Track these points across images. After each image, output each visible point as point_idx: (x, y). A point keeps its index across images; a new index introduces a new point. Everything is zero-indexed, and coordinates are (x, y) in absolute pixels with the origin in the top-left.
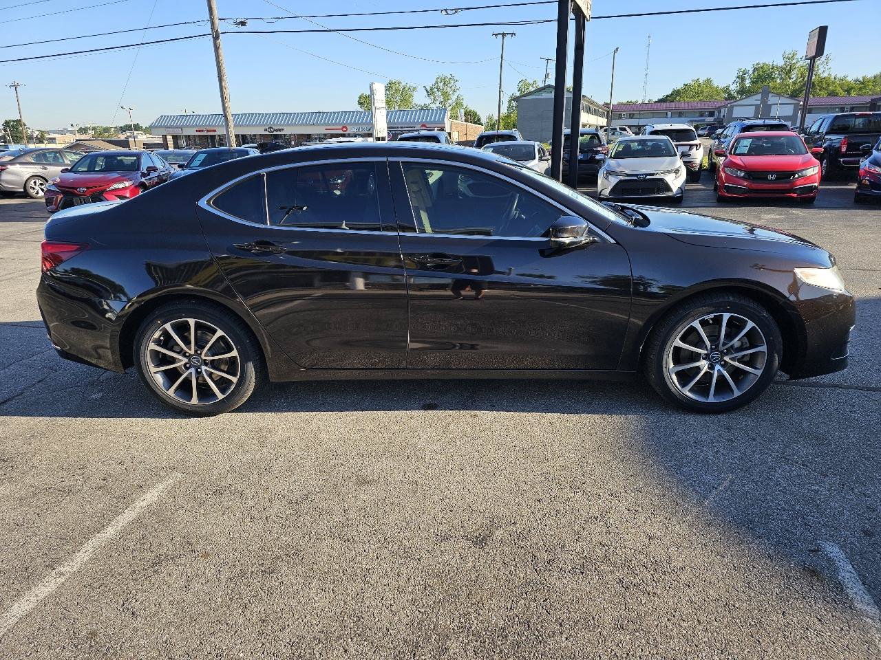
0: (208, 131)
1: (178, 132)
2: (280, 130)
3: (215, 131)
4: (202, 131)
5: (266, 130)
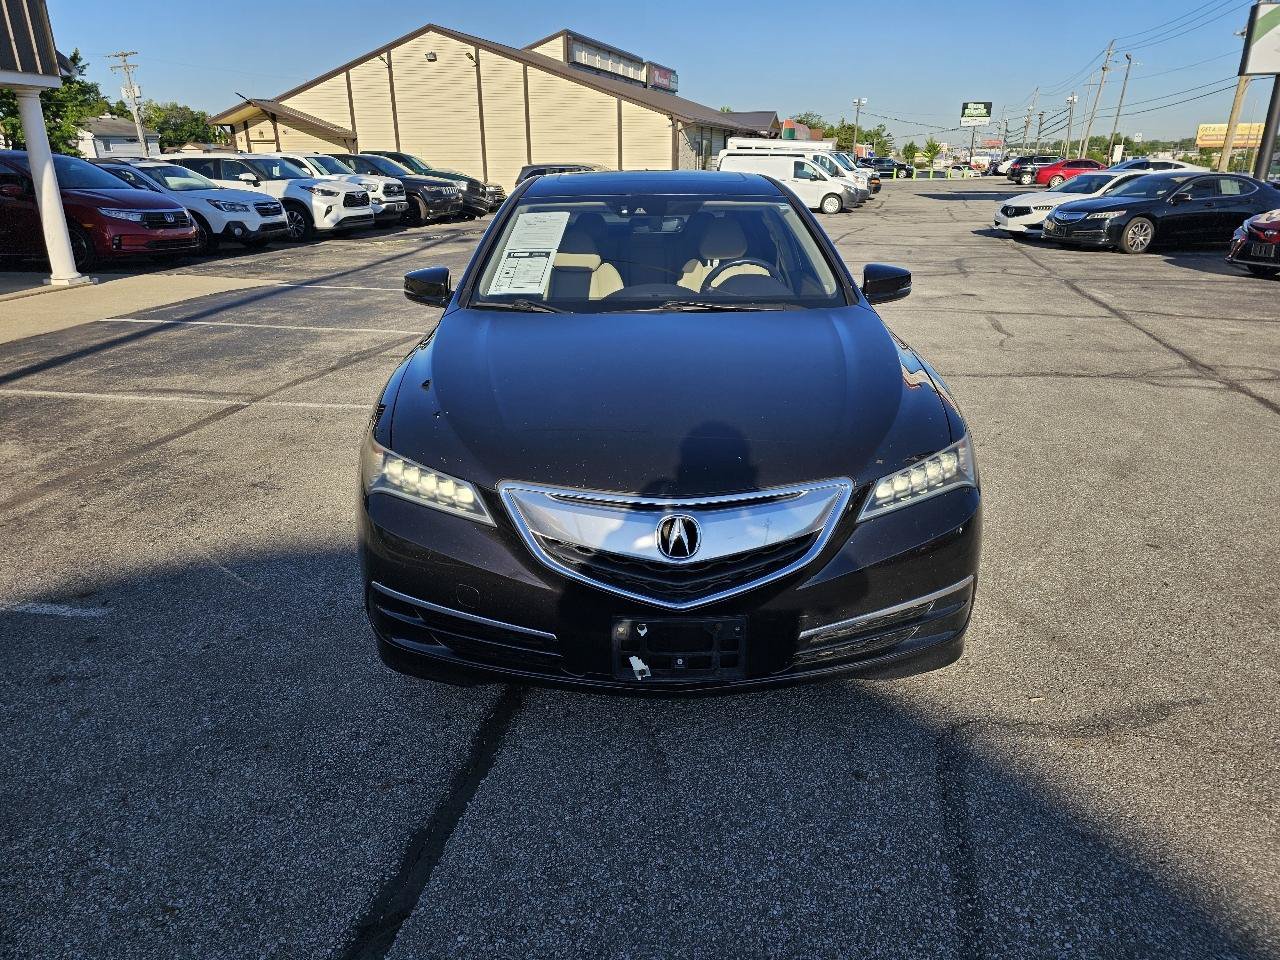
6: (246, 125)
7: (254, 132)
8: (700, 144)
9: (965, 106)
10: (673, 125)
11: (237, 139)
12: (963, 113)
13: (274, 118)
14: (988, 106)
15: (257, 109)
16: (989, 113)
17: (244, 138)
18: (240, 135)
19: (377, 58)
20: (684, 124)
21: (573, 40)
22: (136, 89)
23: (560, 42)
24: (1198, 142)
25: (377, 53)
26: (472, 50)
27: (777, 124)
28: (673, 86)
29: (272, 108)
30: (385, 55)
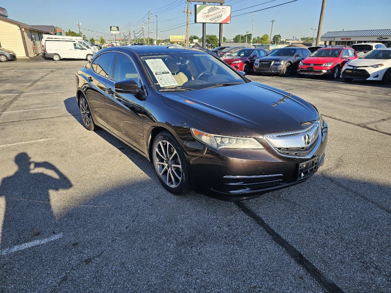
0: (347, 39)
1: (332, 39)
2: (386, 39)
3: (350, 39)
4: (344, 39)
5: (378, 39)
8: (31, 37)
9: (111, 27)
10: (20, 29)
12: (111, 30)
14: (118, 28)
16: (118, 29)
20: (25, 29)
24: (170, 40)
27: (55, 30)
28: (6, 15)
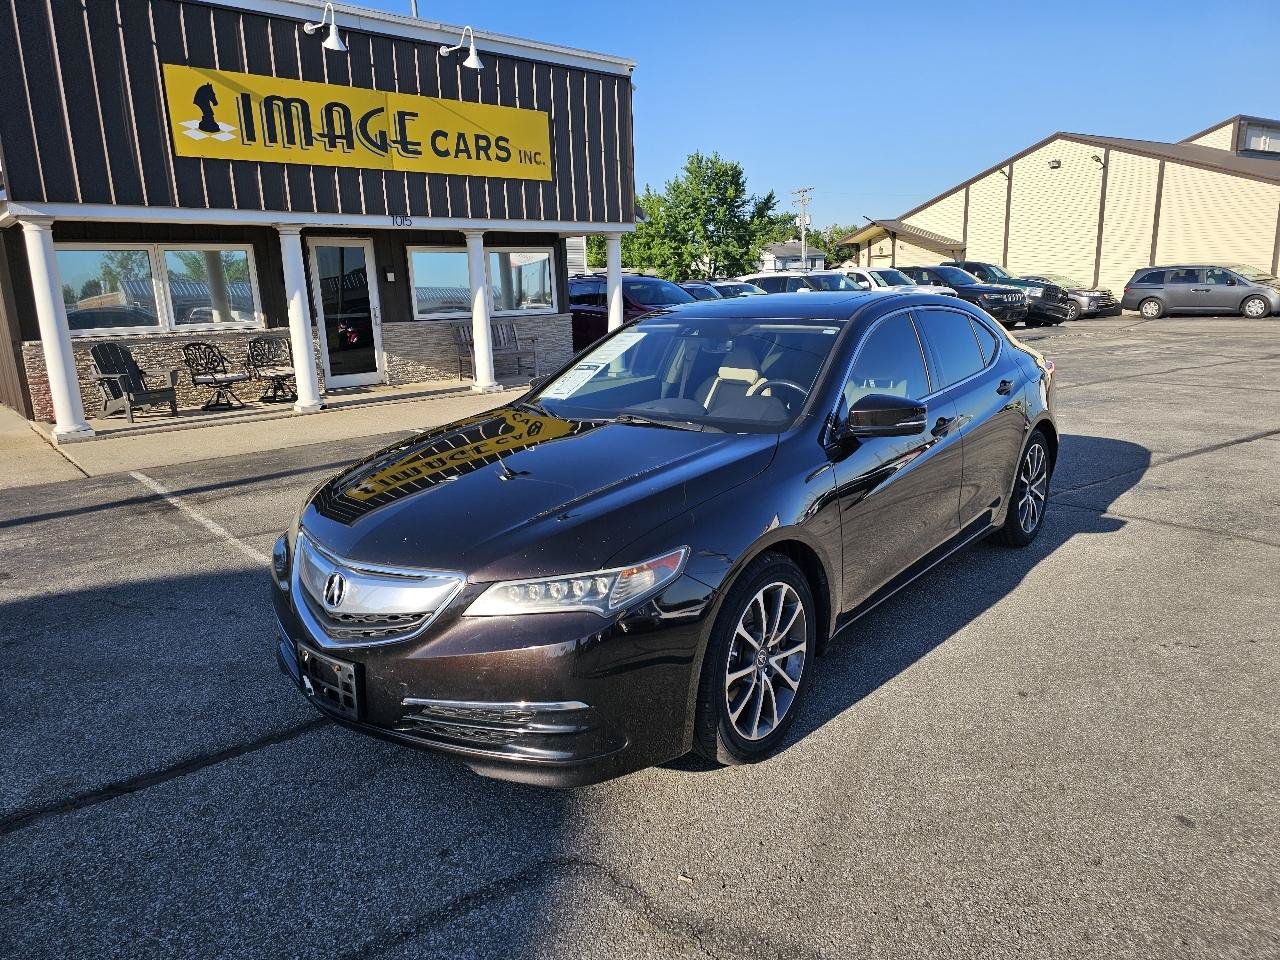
6: (870, 243)
7: (875, 249)
11: (861, 256)
13: (894, 236)
15: (881, 229)
17: (867, 255)
18: (865, 252)
19: (998, 172)
21: (1246, 125)
22: (808, 218)
23: (1228, 131)
25: (999, 168)
26: (1100, 152)
29: (892, 227)
30: (1006, 169)
